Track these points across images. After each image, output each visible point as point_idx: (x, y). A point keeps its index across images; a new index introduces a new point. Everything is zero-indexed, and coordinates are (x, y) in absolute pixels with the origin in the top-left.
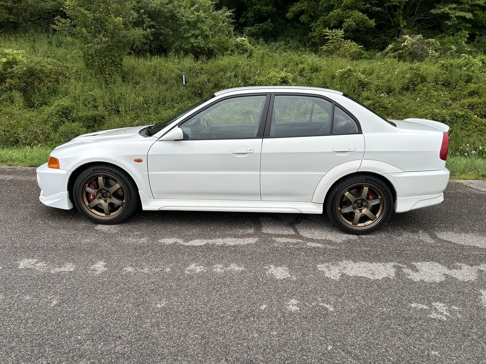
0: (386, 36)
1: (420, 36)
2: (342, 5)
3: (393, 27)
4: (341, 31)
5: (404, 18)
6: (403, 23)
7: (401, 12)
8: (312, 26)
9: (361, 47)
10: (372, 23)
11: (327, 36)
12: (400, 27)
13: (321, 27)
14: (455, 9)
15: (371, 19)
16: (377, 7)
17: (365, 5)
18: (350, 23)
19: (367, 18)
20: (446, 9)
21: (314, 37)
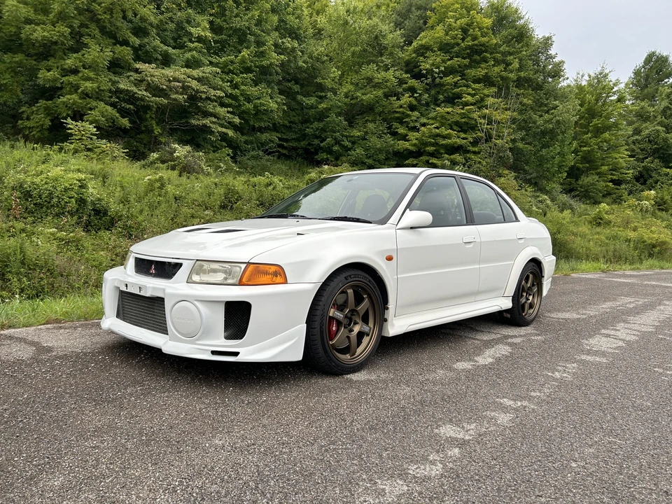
0: (137, 142)
1: (188, 148)
2: (80, 91)
3: (142, 132)
4: (91, 126)
5: (158, 124)
6: (157, 130)
7: (153, 116)
8: (23, 112)
9: (126, 151)
10: (125, 122)
11: (71, 129)
12: (154, 133)
13: (42, 115)
14: (214, 123)
15: (123, 117)
16: (128, 104)
17: (112, 97)
18: (97, 118)
19: (117, 115)
20: (207, 121)
21: (30, 128)
